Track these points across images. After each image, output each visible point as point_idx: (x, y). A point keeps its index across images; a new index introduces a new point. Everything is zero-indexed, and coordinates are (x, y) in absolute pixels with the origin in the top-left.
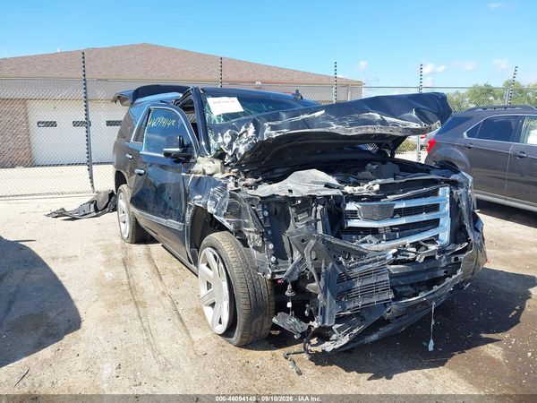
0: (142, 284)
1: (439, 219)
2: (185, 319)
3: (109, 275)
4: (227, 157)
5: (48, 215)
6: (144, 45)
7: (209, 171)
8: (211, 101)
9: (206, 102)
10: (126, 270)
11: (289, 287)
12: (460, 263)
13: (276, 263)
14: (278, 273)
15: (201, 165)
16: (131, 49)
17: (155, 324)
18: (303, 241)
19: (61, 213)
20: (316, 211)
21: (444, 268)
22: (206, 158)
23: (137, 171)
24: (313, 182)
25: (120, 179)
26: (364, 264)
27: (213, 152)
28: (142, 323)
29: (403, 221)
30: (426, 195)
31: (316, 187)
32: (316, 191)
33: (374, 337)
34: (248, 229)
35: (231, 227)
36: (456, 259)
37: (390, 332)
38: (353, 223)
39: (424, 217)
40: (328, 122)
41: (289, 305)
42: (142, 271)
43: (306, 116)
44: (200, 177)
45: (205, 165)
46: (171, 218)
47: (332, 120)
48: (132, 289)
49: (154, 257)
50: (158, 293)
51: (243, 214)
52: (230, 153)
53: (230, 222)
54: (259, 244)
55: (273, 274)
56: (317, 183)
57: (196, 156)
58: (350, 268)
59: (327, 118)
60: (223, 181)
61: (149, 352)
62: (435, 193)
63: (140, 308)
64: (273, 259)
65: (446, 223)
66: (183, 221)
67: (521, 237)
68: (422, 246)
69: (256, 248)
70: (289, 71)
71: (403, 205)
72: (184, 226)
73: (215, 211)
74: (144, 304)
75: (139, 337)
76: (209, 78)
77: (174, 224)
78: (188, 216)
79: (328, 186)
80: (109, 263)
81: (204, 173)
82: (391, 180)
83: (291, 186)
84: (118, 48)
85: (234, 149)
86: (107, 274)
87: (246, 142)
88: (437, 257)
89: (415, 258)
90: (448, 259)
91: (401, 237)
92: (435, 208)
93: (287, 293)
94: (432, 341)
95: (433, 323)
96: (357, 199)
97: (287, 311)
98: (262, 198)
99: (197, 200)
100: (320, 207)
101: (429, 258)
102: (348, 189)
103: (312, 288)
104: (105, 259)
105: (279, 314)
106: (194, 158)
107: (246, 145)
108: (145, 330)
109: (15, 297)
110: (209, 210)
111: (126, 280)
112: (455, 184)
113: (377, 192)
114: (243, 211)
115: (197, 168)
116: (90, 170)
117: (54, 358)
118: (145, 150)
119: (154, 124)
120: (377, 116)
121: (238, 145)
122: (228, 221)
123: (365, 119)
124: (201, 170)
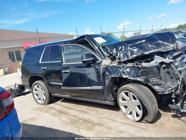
4: (117, 59)
7: (107, 64)
10: (68, 115)
11: (173, 94)
14: (169, 91)
23: (64, 72)
35: (142, 80)
38: (178, 69)
40: (147, 44)
41: (173, 101)
42: (75, 113)
43: (140, 42)
45: (105, 62)
46: (94, 85)
47: (148, 43)
50: (98, 118)
52: (117, 57)
54: (160, 83)
59: (146, 43)
73: (128, 76)
74: (101, 124)
77: (96, 87)
78: (107, 82)
85: (118, 55)
87: (122, 53)
103: (178, 93)
107: (123, 54)
110: (124, 77)
114: (149, 72)
118: (65, 63)
119: (68, 52)
120: (161, 42)
121: (120, 54)
122: (139, 78)
123: (158, 43)
124: (104, 64)
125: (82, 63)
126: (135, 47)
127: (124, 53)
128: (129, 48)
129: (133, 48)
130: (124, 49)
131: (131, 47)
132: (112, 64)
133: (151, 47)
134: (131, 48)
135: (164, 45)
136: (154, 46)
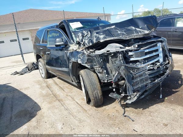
0: (58, 93)
1: (159, 54)
2: (79, 103)
3: (44, 92)
4: (81, 45)
5: (11, 74)
6: (31, 10)
7: (75, 49)
8: (71, 24)
9: (69, 25)
10: (50, 89)
11: (114, 84)
12: (168, 68)
13: (108, 76)
14: (109, 80)
15: (72, 47)
16: (26, 11)
17: (69, 106)
18: (119, 67)
19: (16, 73)
20: (120, 57)
21: (162, 70)
22: (73, 45)
23: (47, 53)
24: (116, 47)
25: (38, 57)
26: (139, 72)
27: (75, 42)
28: (64, 107)
29: (148, 56)
30: (153, 46)
31: (117, 49)
32: (118, 50)
33: (143, 96)
34: (96, 67)
35: (89, 67)
36: (166, 67)
37: (148, 94)
38: (132, 59)
39: (154, 54)
41: (114, 90)
42: (56, 89)
43: (108, 28)
44: (72, 52)
45: (73, 47)
46: (64, 67)
47: (118, 30)
48: (55, 96)
49: (58, 83)
50: (65, 95)
51: (93, 61)
52: (82, 43)
53: (88, 65)
54: (101, 71)
55: (107, 80)
56: (117, 47)
57: (69, 44)
58: (135, 74)
59: (116, 29)
60: (82, 51)
61: (72, 117)
62: (156, 45)
63: (61, 102)
64: (107, 75)
65: (161, 55)
66: (68, 68)
67: (179, 58)
68: (155, 64)
69: (99, 73)
70: (84, 13)
71: (147, 51)
72: (69, 70)
73: (81, 62)
74: (62, 100)
75: (66, 113)
76: (57, 19)
77: (65, 69)
78: (70, 66)
79: (121, 48)
80: (42, 88)
81: (73, 50)
82: (140, 43)
83: (109, 49)
84: (21, 12)
85: (83, 41)
86: (43, 92)
87: (88, 39)
88: (160, 67)
89: (154, 68)
90: (163, 67)
91: (148, 62)
92: (157, 50)
93: (113, 86)
94: (161, 95)
95: (161, 89)
96: (131, 51)
97: (114, 92)
98: (99, 55)
99: (73, 60)
100: (121, 55)
101: (158, 68)
102: (127, 48)
103: (121, 83)
104: (40, 87)
105: (111, 93)
106: (68, 45)
108: (66, 109)
109: (12, 105)
110: (79, 62)
111: (51, 93)
112: (161, 42)
113: (137, 48)
114: (93, 60)
115: (71, 48)
116: (22, 56)
117: (37, 125)
118: (49, 45)
119: (51, 36)
120: (134, 28)
121: (85, 40)
122: (87, 65)
123: (129, 29)
124: (72, 49)
125: (55, 46)
126: (101, 34)
127: (90, 39)
128: (95, 34)
129: (99, 35)
130: (90, 35)
131: (97, 33)
132: (79, 49)
133: (120, 33)
134: (97, 35)
135: (137, 32)
136: (124, 33)
